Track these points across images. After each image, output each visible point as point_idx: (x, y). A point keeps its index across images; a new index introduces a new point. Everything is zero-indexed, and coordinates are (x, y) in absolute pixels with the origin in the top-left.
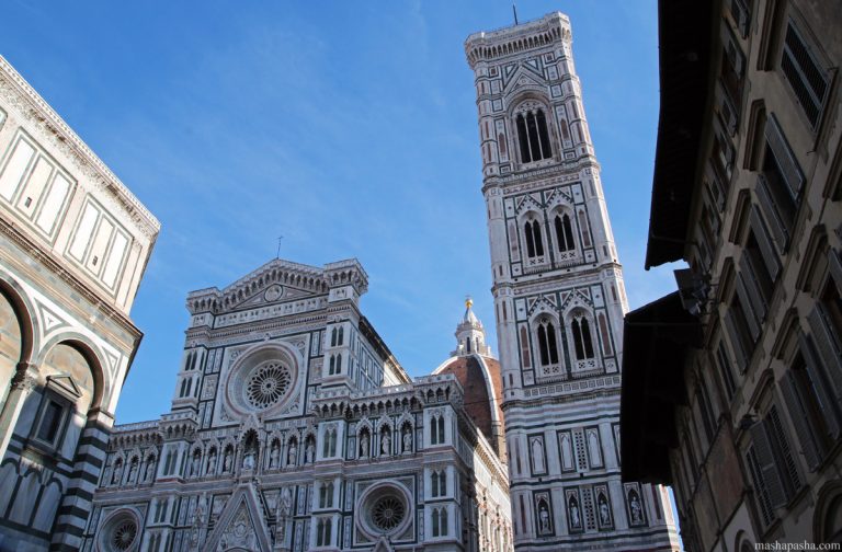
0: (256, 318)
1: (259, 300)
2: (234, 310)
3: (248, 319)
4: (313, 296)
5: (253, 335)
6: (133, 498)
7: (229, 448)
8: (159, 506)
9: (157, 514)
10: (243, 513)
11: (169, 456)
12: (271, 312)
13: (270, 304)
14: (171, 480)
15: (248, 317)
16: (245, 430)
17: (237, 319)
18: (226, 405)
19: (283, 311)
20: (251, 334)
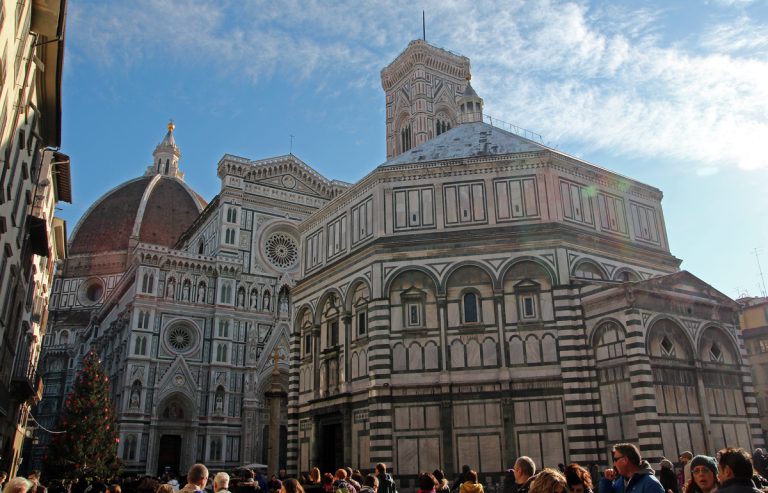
0: (275, 196)
1: (277, 182)
2: (258, 183)
3: (270, 195)
4: (318, 196)
5: (276, 210)
6: (192, 313)
7: (267, 293)
8: (221, 324)
9: (221, 330)
10: (282, 341)
11: (224, 288)
12: (287, 197)
13: (286, 189)
14: (229, 307)
15: (270, 193)
16: (282, 283)
17: (261, 191)
18: (260, 259)
19: (296, 199)
20: (275, 209)
